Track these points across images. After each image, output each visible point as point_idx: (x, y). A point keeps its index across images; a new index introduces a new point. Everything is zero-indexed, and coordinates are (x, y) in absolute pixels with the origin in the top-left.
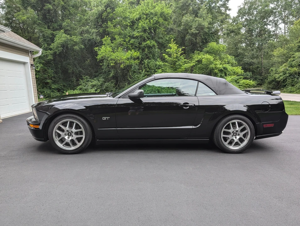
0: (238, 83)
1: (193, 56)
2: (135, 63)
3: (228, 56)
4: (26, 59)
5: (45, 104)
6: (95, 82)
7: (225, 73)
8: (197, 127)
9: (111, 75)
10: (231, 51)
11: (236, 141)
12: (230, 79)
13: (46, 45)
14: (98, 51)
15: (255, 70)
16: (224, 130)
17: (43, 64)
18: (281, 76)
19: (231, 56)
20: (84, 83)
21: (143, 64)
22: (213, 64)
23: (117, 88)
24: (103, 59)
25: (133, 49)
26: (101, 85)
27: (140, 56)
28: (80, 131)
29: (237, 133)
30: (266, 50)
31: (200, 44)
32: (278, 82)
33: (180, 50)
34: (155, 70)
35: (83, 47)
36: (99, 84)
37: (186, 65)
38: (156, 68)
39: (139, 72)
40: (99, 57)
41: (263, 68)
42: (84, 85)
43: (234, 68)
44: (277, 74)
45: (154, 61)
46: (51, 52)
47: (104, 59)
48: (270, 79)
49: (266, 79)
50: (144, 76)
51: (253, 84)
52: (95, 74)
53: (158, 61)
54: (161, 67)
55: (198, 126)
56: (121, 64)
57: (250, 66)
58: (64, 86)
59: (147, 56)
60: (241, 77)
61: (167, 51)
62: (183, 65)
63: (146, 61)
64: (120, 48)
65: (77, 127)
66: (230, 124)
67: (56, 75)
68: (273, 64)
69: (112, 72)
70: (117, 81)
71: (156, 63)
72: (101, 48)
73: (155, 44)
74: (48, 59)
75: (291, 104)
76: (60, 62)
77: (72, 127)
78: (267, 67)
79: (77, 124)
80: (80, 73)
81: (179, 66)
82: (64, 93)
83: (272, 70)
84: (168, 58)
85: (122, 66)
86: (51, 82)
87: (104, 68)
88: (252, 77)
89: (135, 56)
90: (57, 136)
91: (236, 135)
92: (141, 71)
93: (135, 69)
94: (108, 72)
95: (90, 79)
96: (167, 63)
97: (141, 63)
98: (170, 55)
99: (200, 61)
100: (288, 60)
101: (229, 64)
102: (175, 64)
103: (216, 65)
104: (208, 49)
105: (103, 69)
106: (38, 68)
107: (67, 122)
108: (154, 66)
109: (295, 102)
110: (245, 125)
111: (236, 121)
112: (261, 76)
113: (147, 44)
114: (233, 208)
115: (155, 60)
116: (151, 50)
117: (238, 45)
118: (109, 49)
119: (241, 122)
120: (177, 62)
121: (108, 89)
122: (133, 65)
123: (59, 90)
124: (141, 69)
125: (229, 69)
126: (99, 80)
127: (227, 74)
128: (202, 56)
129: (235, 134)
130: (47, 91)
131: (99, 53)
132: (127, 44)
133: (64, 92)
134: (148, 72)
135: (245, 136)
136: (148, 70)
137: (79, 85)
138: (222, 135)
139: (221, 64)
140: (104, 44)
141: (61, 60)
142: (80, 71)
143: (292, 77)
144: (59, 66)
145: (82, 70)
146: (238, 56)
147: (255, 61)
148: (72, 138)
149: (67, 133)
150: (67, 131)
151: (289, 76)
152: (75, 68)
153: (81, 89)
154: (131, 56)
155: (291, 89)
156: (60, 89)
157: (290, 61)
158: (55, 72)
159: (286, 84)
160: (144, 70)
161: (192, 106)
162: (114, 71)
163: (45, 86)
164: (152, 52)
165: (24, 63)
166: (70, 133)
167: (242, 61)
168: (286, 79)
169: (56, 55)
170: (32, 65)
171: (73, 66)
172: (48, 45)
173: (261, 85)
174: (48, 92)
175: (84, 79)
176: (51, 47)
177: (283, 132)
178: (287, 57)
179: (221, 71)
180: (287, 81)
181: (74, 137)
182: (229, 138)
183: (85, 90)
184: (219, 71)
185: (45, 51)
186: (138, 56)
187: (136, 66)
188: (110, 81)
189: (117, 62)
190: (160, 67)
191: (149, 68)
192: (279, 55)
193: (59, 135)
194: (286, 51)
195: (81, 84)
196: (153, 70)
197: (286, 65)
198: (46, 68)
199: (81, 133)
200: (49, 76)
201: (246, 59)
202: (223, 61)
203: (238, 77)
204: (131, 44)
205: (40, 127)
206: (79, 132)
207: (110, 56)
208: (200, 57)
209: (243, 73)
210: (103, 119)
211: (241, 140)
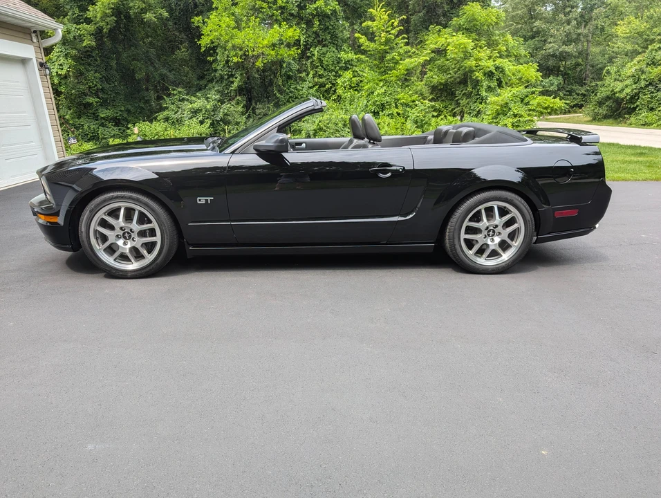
0: (527, 104)
1: (426, 37)
2: (289, 54)
3: (509, 37)
4: (27, 50)
5: (73, 166)
6: (198, 103)
7: (497, 80)
8: (408, 218)
9: (235, 85)
10: (518, 23)
11: (492, 248)
12: (509, 95)
13: (77, 11)
14: (201, 25)
15: (570, 72)
16: (466, 223)
17: (75, 58)
18: (627, 86)
19: (516, 38)
20: (173, 104)
21: (308, 58)
22: (472, 59)
23: (249, 117)
24: (214, 47)
25: (284, 20)
26: (215, 109)
27: (302, 39)
28: (149, 229)
29: (496, 230)
30: (600, 23)
31: (443, 7)
32: (618, 102)
33: (396, 24)
34: (337, 72)
35: (166, 14)
36: (208, 107)
37: (407, 60)
38: (341, 68)
39: (300, 77)
40: (204, 42)
41: (588, 67)
42: (173, 110)
43: (520, 67)
44: (618, 83)
45: (334, 49)
46: (91, 28)
47: (217, 46)
48: (602, 93)
49: (593, 92)
50: (311, 88)
51: (560, 107)
52: (198, 82)
53: (345, 51)
54: (352, 65)
55: (411, 216)
56: (257, 57)
57: (561, 60)
58: (129, 111)
59: (318, 39)
60: (534, 89)
61: (364, 25)
62: (401, 62)
63: (316, 51)
64: (253, 18)
65: (143, 219)
66: (480, 210)
67: (106, 86)
68: (613, 57)
69: (236, 78)
70: (250, 100)
71: (339, 56)
72: (208, 18)
73: (338, 8)
74: (84, 44)
75: (641, 154)
76: (114, 53)
77: (132, 220)
78: (597, 64)
79: (141, 214)
80: (163, 79)
81: (393, 63)
82: (129, 128)
83: (608, 72)
84: (367, 43)
85: (259, 64)
86: (96, 102)
87: (219, 68)
88: (563, 87)
89: (290, 37)
90: (99, 241)
91: (493, 236)
92: (304, 74)
93: (291, 70)
94: (228, 78)
95: (187, 94)
96: (363, 56)
97: (303, 55)
98: (371, 36)
99: (440, 52)
100: (647, 48)
101: (511, 56)
102: (382, 59)
103: (481, 60)
104: (462, 21)
105: (216, 70)
106: (62, 69)
107: (118, 209)
108: (335, 62)
109: (651, 148)
110: (514, 212)
111: (495, 205)
112: (582, 86)
113: (317, 7)
114: (461, 394)
115: (337, 49)
116: (328, 24)
117: (535, 10)
118: (227, 20)
119: (505, 207)
120: (387, 53)
121: (230, 118)
122: (286, 60)
123: (117, 122)
124: (305, 71)
125: (507, 72)
126: (207, 98)
127: (504, 82)
128: (446, 38)
129: (491, 232)
130: (89, 125)
131: (205, 30)
132: (270, 8)
133: (129, 126)
134: (321, 76)
135: (512, 236)
136: (321, 72)
137: (162, 109)
138: (463, 236)
139: (490, 58)
140: (217, 8)
141: (115, 47)
142: (163, 77)
143: (651, 88)
144: (113, 63)
145: (168, 74)
146: (533, 37)
147: (571, 49)
148: (134, 244)
149: (121, 233)
150: (121, 228)
151: (647, 86)
152: (151, 68)
153: (167, 119)
154: (281, 40)
155: (647, 117)
156: (119, 120)
157: (652, 50)
158: (104, 77)
159: (637, 106)
160: (312, 73)
161: (398, 170)
162: (241, 74)
163: (84, 113)
164: (331, 27)
165: (24, 61)
166: (128, 233)
167: (543, 50)
168: (637, 94)
169: (102, 36)
170: (41, 65)
171: (146, 63)
172: (82, 11)
173: (581, 106)
174: (92, 127)
175: (174, 95)
176: (90, 14)
177: (597, 226)
178: (646, 40)
179: (489, 76)
180: (638, 98)
181: (138, 242)
182: (477, 241)
183: (177, 121)
184: (485, 75)
185: (75, 26)
186: (297, 38)
187: (292, 62)
188: (233, 99)
189: (247, 53)
190: (348, 66)
191: (322, 67)
192: (628, 35)
193: (104, 238)
194: (645, 24)
195: (167, 108)
196: (334, 73)
197: (641, 60)
198: (82, 68)
199: (152, 233)
200: (90, 87)
201: (552, 45)
202: (495, 50)
203: (529, 90)
204: (281, 8)
205: (60, 220)
206: (148, 231)
207: (231, 38)
208: (442, 41)
209: (541, 79)
210: (199, 202)
211: (504, 246)
